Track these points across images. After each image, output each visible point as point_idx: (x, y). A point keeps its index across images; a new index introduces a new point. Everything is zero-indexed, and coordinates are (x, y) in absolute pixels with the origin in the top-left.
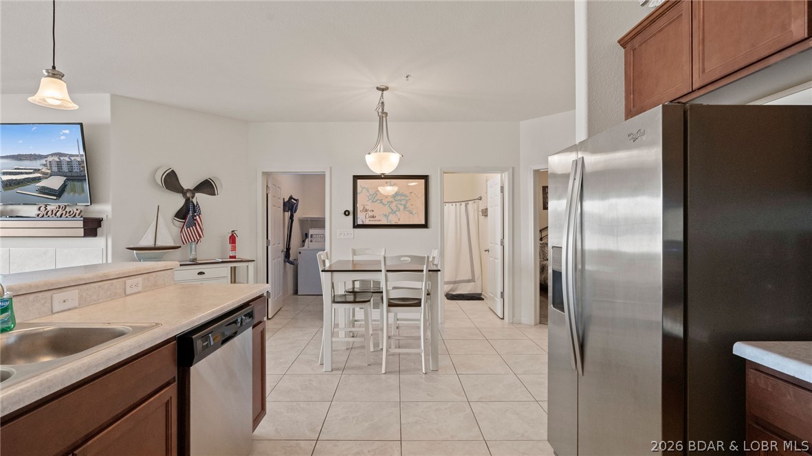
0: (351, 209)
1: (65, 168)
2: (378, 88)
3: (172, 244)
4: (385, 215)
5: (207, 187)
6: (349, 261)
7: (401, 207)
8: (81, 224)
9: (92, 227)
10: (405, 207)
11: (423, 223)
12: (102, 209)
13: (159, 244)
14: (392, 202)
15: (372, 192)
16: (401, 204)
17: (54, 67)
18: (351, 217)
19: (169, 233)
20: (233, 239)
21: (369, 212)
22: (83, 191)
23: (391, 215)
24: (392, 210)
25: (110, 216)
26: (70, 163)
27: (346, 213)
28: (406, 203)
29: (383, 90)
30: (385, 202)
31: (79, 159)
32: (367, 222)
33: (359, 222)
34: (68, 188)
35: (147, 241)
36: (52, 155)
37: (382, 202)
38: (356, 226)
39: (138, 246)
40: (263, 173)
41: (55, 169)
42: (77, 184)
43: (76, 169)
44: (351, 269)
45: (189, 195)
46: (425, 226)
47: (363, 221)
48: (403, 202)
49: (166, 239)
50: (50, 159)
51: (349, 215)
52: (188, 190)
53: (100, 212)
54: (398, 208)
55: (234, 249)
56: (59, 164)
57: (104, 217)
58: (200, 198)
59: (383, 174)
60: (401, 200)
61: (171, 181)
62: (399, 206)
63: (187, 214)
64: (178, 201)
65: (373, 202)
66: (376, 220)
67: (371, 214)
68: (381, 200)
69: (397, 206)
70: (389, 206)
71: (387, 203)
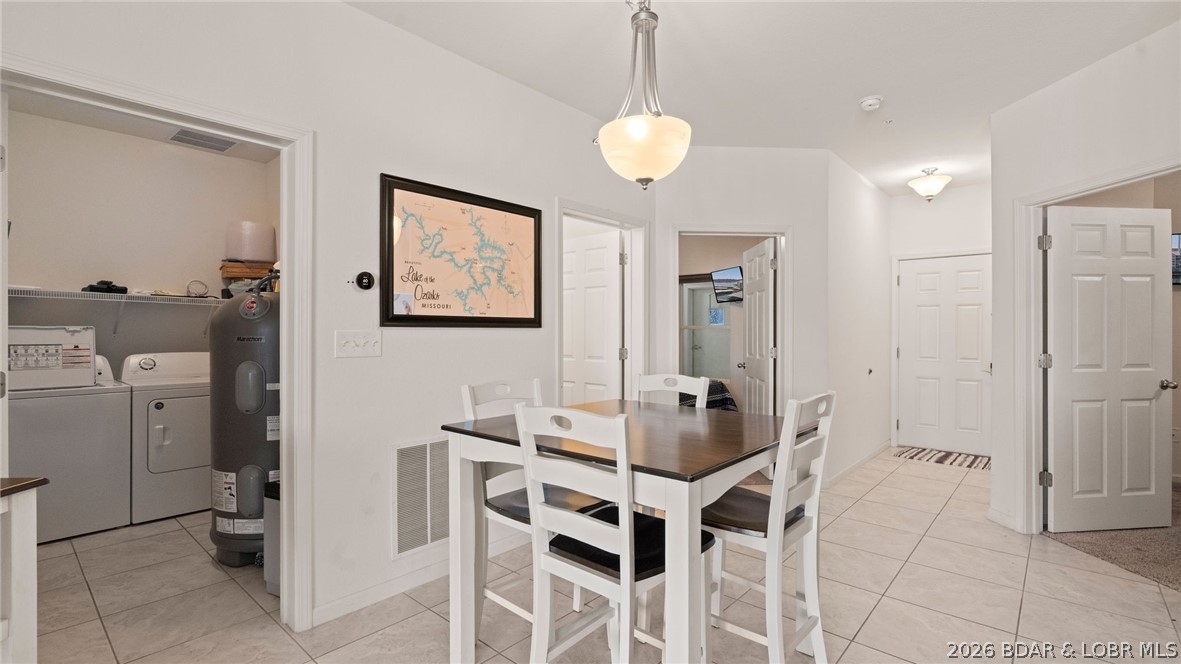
0: (375, 271)
4: (460, 294)
7: (493, 276)
10: (500, 278)
11: (531, 315)
14: (475, 261)
15: (431, 228)
16: (493, 270)
18: (376, 292)
21: (423, 283)
23: (472, 294)
24: (475, 282)
27: (364, 281)
28: (503, 267)
30: (460, 259)
32: (418, 311)
33: (399, 309)
37: (452, 260)
38: (389, 318)
46: (535, 322)
47: (408, 307)
48: (497, 265)
51: (369, 286)
54: (487, 277)
60: (492, 259)
62: (490, 273)
65: (435, 257)
66: (439, 306)
67: (428, 287)
68: (451, 254)
69: (484, 273)
70: (470, 272)
71: (464, 263)
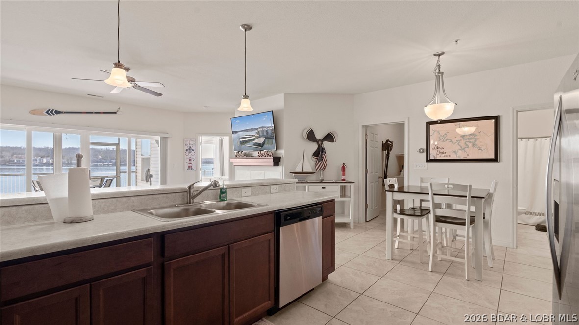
0: (425, 147)
1: (265, 134)
2: (435, 55)
3: (311, 171)
4: (454, 152)
5: (329, 137)
6: (418, 186)
7: (470, 145)
8: (272, 160)
9: (277, 161)
10: (474, 144)
11: (493, 157)
12: (281, 153)
13: (305, 170)
14: (461, 141)
15: (442, 133)
16: (470, 142)
17: (245, 94)
18: (425, 154)
19: (309, 164)
20: (343, 169)
21: (440, 150)
22: (272, 143)
23: (460, 151)
24: (461, 147)
25: (284, 155)
26: (267, 131)
27: (421, 151)
28: (475, 141)
29: (439, 55)
30: (454, 140)
31: (271, 128)
32: (438, 157)
33: (432, 157)
34: (266, 142)
35: (299, 169)
36: (260, 128)
37: (451, 142)
38: (429, 160)
39: (295, 171)
40: (363, 126)
41: (261, 134)
42: (270, 140)
43: (270, 134)
44: (419, 192)
45: (320, 143)
46: (496, 160)
47: (434, 157)
48: (472, 140)
49: (308, 168)
50: (259, 130)
51: (423, 152)
52: (320, 140)
53: (280, 154)
55: (344, 175)
56: (263, 132)
57: (281, 156)
58: (326, 145)
59: (439, 120)
60: (470, 138)
61: (311, 136)
62: (468, 144)
63: (319, 154)
64: (314, 147)
65: (443, 141)
66: (446, 156)
67: (442, 151)
68: (450, 140)
69: (465, 144)
70: (458, 144)
71: (456, 142)
